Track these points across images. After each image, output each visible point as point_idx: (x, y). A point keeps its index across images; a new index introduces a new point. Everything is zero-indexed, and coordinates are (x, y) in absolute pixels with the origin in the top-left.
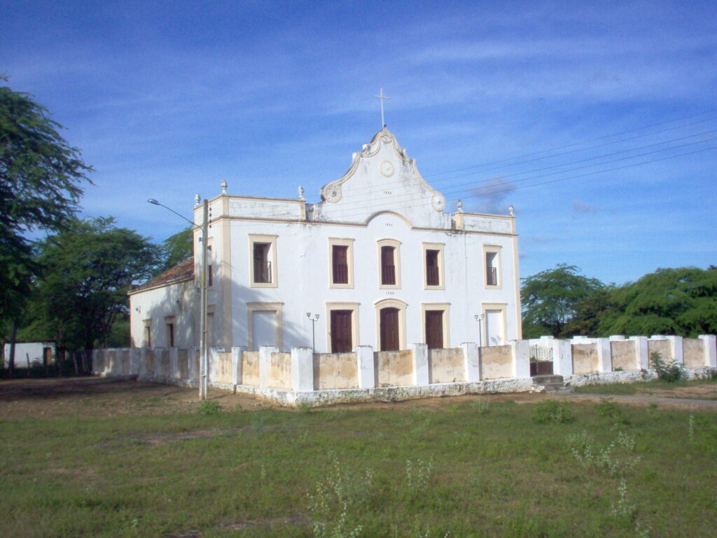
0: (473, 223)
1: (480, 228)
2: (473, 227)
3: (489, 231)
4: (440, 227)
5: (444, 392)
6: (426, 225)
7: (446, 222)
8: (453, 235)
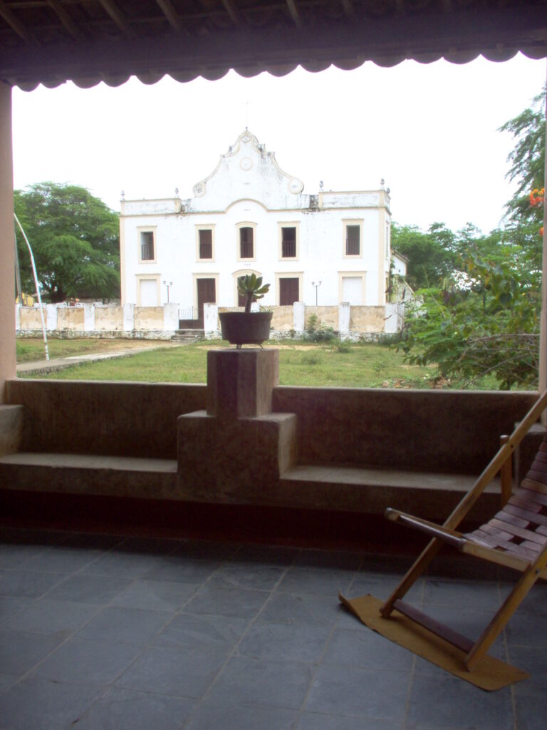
0: (333, 201)
1: (342, 204)
2: (333, 203)
3: (353, 206)
4: (297, 207)
5: (101, 335)
6: (283, 207)
7: (303, 202)
8: (310, 213)
